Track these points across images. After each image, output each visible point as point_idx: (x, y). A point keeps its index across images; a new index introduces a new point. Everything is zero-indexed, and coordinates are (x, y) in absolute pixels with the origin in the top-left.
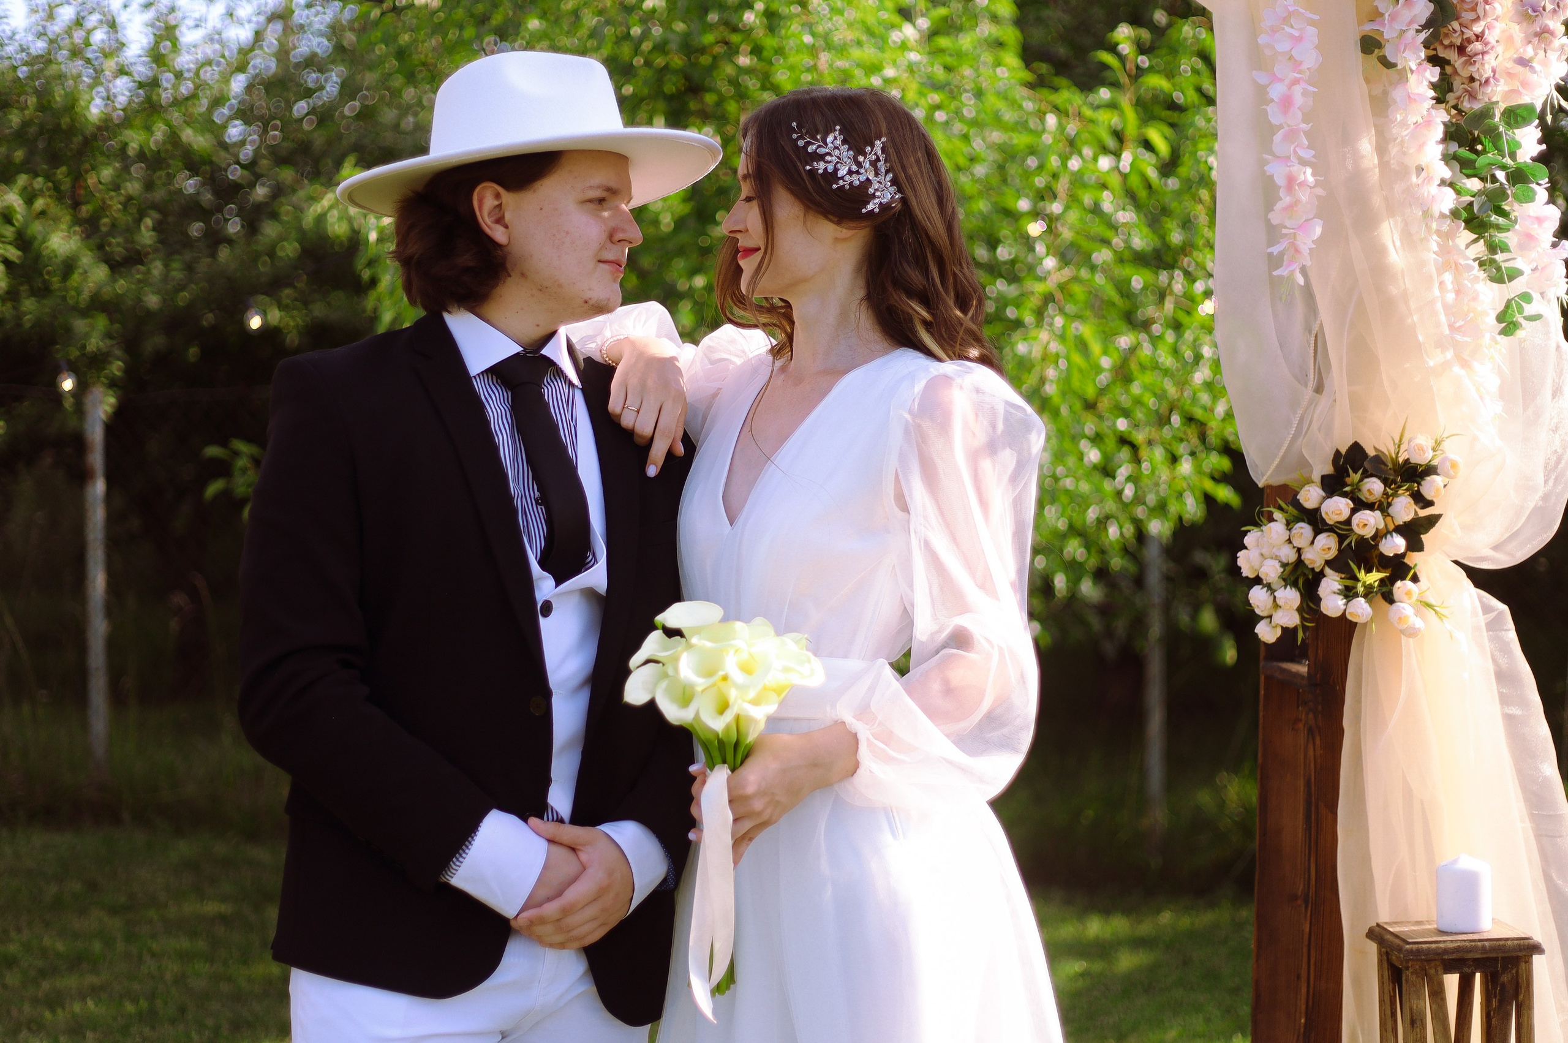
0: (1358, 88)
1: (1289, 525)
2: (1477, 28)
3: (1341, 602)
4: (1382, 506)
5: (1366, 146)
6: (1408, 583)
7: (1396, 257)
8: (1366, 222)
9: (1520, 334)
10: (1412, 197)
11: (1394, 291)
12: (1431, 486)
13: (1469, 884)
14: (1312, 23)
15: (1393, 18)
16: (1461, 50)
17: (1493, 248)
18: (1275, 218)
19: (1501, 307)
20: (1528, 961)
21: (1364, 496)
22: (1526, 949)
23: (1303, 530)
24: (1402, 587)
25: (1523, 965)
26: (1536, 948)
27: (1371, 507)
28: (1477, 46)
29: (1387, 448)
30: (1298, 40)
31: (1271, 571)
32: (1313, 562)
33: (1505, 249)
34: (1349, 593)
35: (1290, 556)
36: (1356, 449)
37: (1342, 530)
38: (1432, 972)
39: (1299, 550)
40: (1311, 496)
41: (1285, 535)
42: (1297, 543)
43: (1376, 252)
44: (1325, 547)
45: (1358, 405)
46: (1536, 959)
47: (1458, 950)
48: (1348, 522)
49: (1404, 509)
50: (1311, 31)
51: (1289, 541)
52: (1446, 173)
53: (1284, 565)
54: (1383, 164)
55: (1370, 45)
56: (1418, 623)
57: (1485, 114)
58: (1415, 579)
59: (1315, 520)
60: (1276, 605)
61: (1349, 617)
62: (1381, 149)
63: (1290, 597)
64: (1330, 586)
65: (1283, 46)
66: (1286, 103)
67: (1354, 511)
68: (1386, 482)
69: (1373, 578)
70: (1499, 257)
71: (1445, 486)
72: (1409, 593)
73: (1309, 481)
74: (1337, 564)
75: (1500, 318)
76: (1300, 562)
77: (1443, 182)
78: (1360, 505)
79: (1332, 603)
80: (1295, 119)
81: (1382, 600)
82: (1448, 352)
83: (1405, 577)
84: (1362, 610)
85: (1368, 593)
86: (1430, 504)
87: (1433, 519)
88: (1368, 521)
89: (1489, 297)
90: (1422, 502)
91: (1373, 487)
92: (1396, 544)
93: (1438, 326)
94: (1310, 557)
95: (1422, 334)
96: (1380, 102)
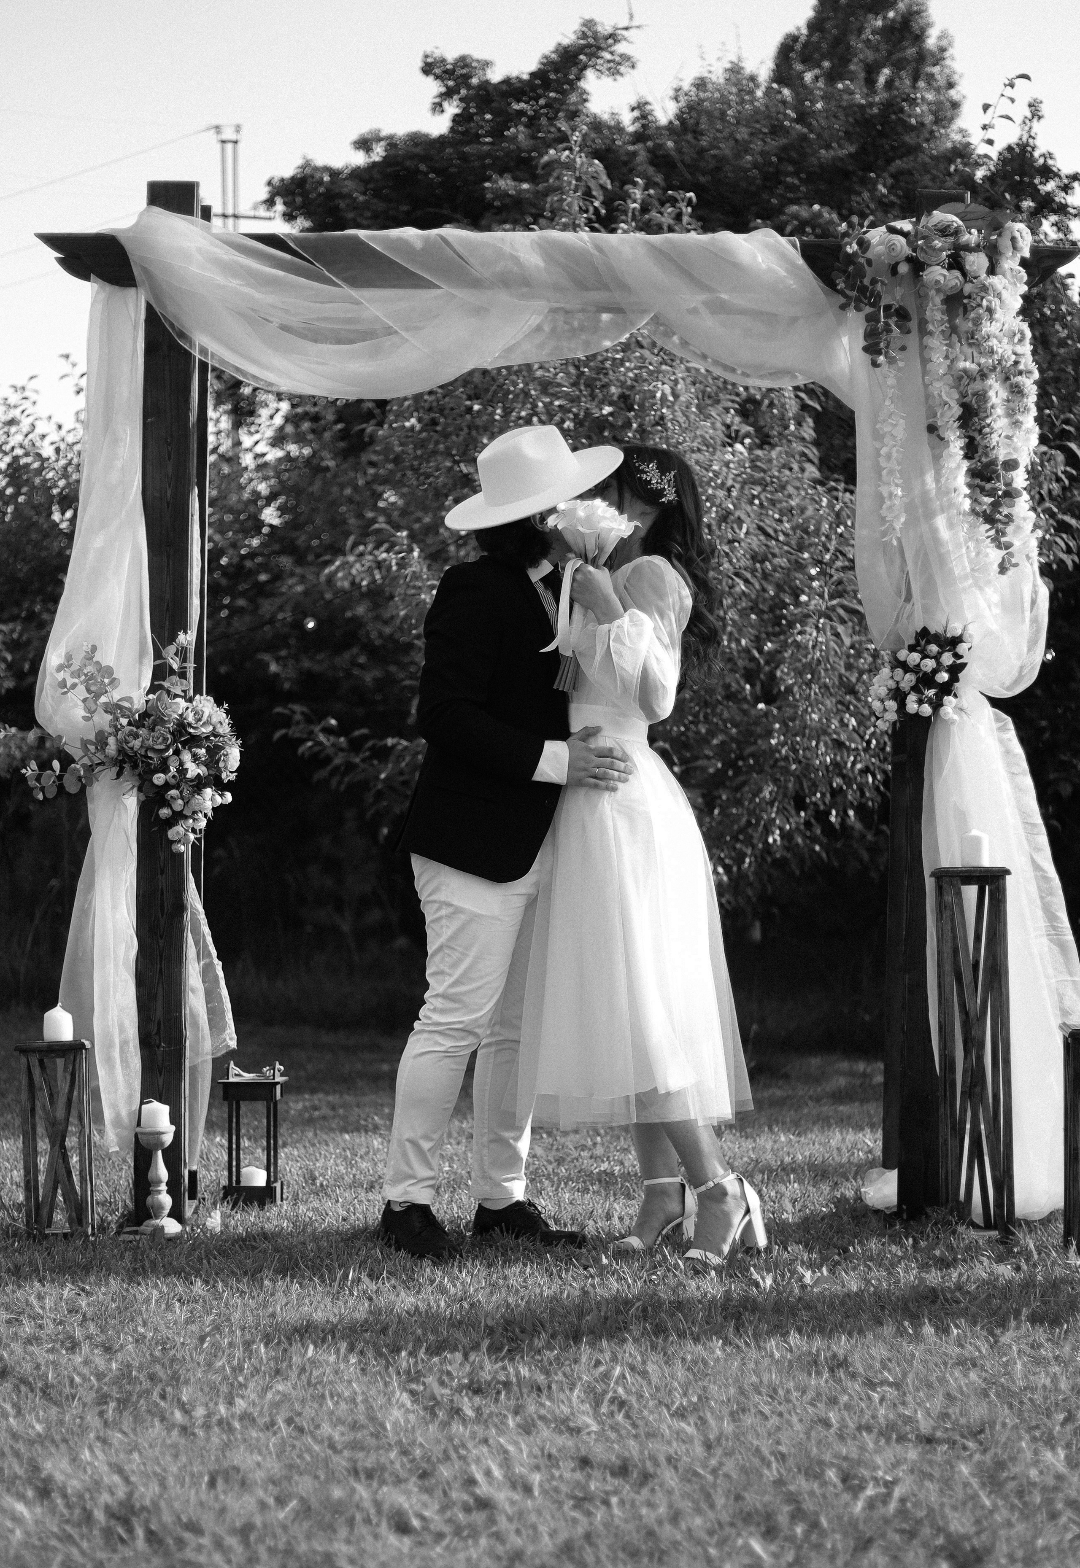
0: (925, 450)
1: (893, 669)
2: (988, 421)
3: (916, 706)
4: (937, 658)
5: (929, 478)
6: (951, 698)
7: (944, 533)
8: (930, 515)
9: (1009, 573)
10: (951, 505)
11: (943, 551)
12: (962, 648)
13: (976, 843)
14: (903, 418)
15: (942, 415)
16: (980, 432)
17: (999, 533)
18: (884, 512)
19: (1000, 561)
20: (1004, 879)
21: (928, 652)
22: (1003, 873)
23: (899, 671)
24: (948, 700)
25: (1001, 881)
26: (1008, 872)
27: (930, 657)
28: (987, 430)
29: (940, 630)
30: (895, 426)
31: (883, 691)
32: (904, 687)
33: (1005, 533)
34: (920, 702)
35: (892, 684)
36: (925, 630)
37: (916, 669)
38: (956, 883)
39: (896, 682)
40: (903, 654)
41: (890, 674)
42: (895, 678)
43: (934, 531)
44: (908, 680)
45: (926, 609)
46: (1009, 877)
48: (918, 665)
49: (947, 659)
50: (902, 421)
51: (892, 677)
52: (968, 491)
53: (889, 690)
54: (938, 489)
55: (932, 429)
56: (955, 717)
57: (993, 462)
58: (955, 696)
59: (904, 666)
60: (885, 710)
61: (920, 714)
62: (937, 480)
63: (892, 705)
64: (912, 699)
65: (887, 429)
66: (889, 456)
67: (922, 660)
68: (939, 646)
69: (931, 693)
70: (1002, 537)
71: (970, 650)
72: (951, 702)
73: (903, 647)
74: (915, 689)
75: (999, 566)
76: (898, 689)
77: (966, 496)
78: (925, 656)
79: (912, 706)
80: (893, 464)
81: (937, 705)
82: (970, 581)
83: (949, 694)
84: (926, 710)
85: (930, 701)
86: (961, 657)
87: (963, 666)
88: (929, 665)
89: (995, 555)
90: (957, 656)
91: (934, 648)
92: (944, 677)
93: (964, 568)
94: (902, 685)
95: (957, 572)
96: (938, 457)
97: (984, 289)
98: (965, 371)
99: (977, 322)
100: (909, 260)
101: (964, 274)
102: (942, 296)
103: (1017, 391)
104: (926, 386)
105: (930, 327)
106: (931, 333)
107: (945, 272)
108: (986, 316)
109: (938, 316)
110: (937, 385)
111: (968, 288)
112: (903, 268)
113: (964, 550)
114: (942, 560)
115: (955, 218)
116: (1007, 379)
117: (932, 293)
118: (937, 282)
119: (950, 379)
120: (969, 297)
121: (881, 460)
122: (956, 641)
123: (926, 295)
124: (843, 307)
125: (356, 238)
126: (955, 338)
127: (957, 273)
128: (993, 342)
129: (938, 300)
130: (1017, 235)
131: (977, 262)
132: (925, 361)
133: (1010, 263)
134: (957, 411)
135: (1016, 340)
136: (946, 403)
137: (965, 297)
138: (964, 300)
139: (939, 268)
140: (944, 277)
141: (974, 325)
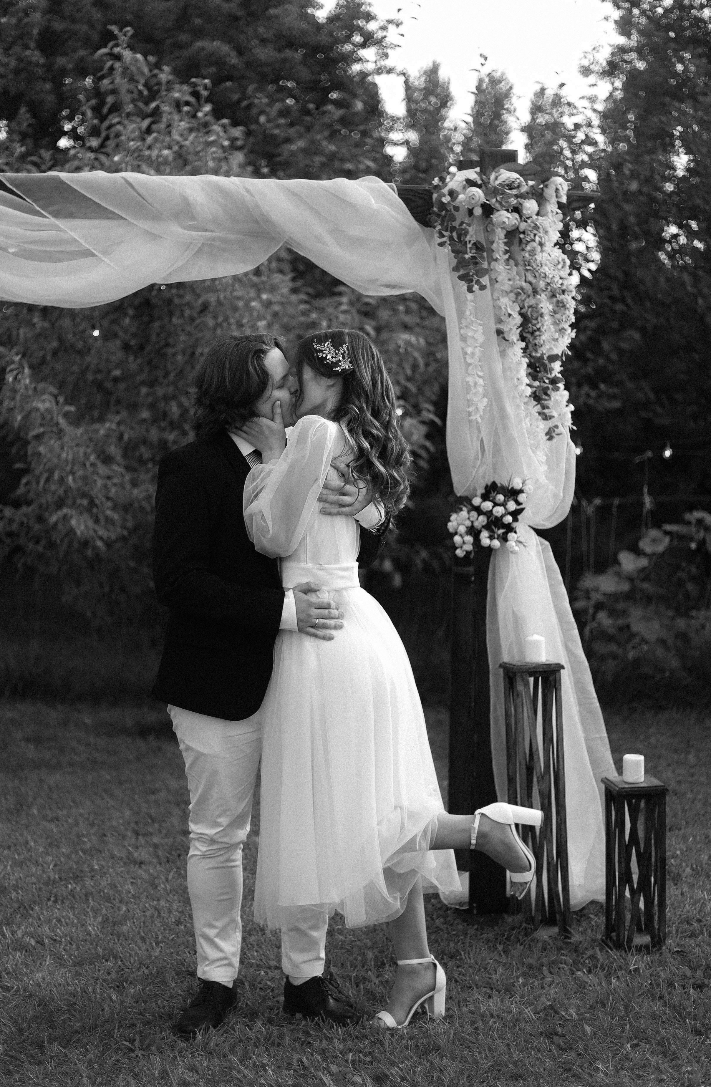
0: (495, 349)
1: (469, 512)
2: (538, 326)
3: (489, 541)
4: (504, 505)
6: (513, 534)
7: (510, 412)
9: (555, 440)
10: (516, 390)
11: (509, 424)
12: (521, 498)
13: (537, 645)
14: (480, 324)
15: (507, 323)
16: (532, 333)
17: (544, 407)
18: (470, 397)
19: (547, 430)
20: (559, 671)
21: (497, 501)
22: (560, 667)
23: (474, 514)
24: (511, 536)
25: (557, 674)
26: (563, 667)
27: (499, 505)
28: (537, 333)
29: (505, 483)
30: (476, 331)
31: (462, 529)
32: (478, 526)
33: (548, 408)
34: (491, 538)
35: (468, 523)
36: (494, 484)
37: (489, 514)
38: (524, 676)
39: (472, 522)
40: (477, 501)
41: (467, 516)
42: (471, 519)
43: (503, 409)
44: (482, 520)
45: (496, 467)
46: (562, 671)
47: (533, 668)
48: (491, 511)
49: (512, 506)
50: (480, 327)
51: (469, 518)
52: (527, 380)
53: (467, 528)
54: (504, 377)
55: (499, 332)
56: (517, 549)
57: (541, 357)
58: (515, 532)
59: (478, 510)
60: (464, 543)
61: (492, 547)
62: (504, 370)
63: (469, 539)
64: (485, 535)
65: (470, 334)
66: (473, 355)
67: (493, 507)
68: (505, 496)
69: (501, 531)
70: (546, 411)
71: (527, 497)
72: (513, 537)
73: (476, 496)
74: (487, 527)
75: (547, 434)
76: (472, 527)
77: (528, 385)
78: (496, 504)
79: (485, 541)
80: (476, 361)
81: (504, 540)
83: (512, 531)
84: (496, 544)
85: (499, 538)
86: (521, 504)
87: (522, 510)
88: (499, 510)
89: (543, 426)
90: (518, 503)
91: (500, 498)
92: (509, 519)
94: (477, 524)
96: (503, 354)
97: (536, 227)
99: (533, 253)
100: (484, 206)
101: (521, 216)
102: (505, 232)
103: (561, 305)
104: (494, 300)
105: (496, 255)
106: (496, 260)
107: (509, 215)
108: (539, 248)
109: (502, 247)
110: (503, 300)
111: (523, 226)
112: (478, 211)
115: (518, 176)
116: (554, 296)
117: (498, 229)
118: (504, 222)
120: (524, 233)
121: (467, 357)
122: (517, 492)
123: (494, 231)
124: (441, 244)
125: (58, 178)
126: (512, 262)
127: (516, 215)
128: (545, 269)
129: (502, 234)
130: (559, 187)
131: (530, 206)
133: (552, 207)
134: (518, 320)
135: (560, 266)
136: (510, 315)
137: (520, 233)
138: (522, 236)
139: (505, 212)
140: (508, 218)
141: (530, 255)
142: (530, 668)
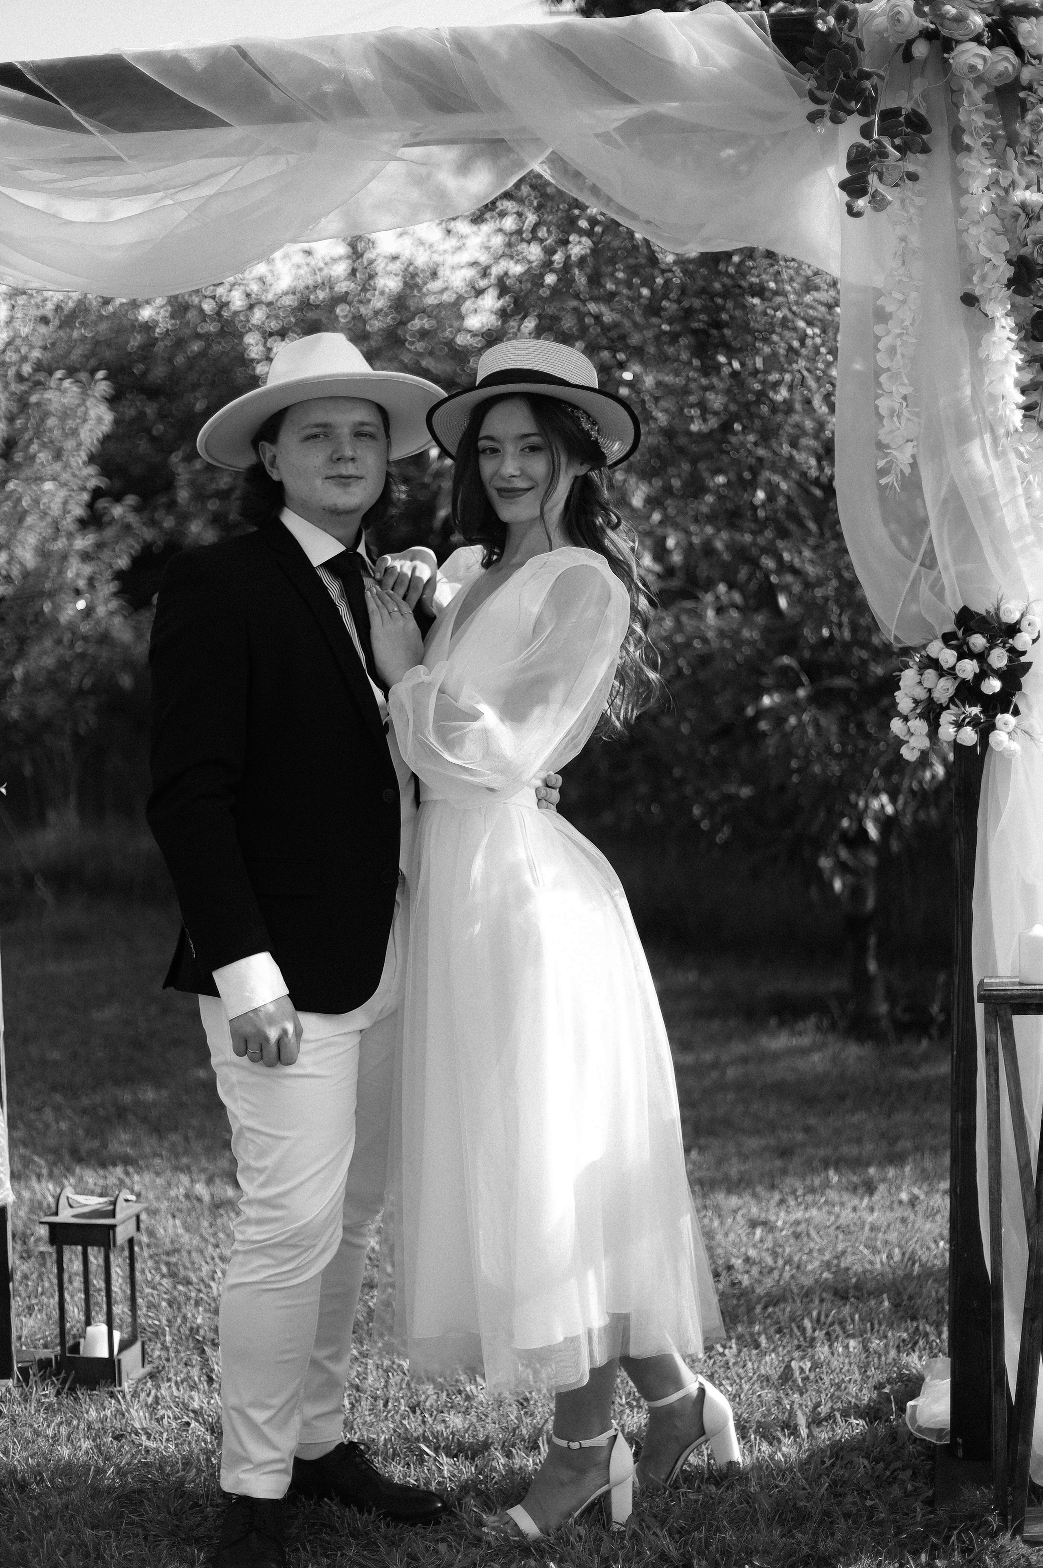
1: (919, 671)
3: (952, 730)
4: (981, 657)
6: (1008, 717)
7: (985, 467)
8: (964, 435)
12: (1022, 641)
15: (982, 278)
21: (969, 648)
23: (930, 674)
24: (1004, 719)
27: (971, 656)
29: (989, 612)
30: (904, 302)
31: (907, 706)
32: (939, 699)
34: (959, 725)
35: (922, 695)
36: (970, 612)
37: (952, 675)
38: (1002, 1012)
39: (928, 690)
40: (935, 648)
41: (917, 678)
42: (926, 684)
43: (968, 462)
44: (944, 689)
45: (962, 578)
47: (1021, 996)
48: (955, 668)
49: (999, 659)
51: (920, 683)
52: (1021, 399)
53: (916, 702)
54: (977, 395)
55: (969, 300)
56: (1014, 746)
58: (1016, 713)
59: (936, 667)
61: (958, 741)
62: (975, 382)
63: (919, 726)
64: (946, 718)
66: (891, 351)
67: (959, 660)
68: (988, 638)
69: (975, 710)
71: (1034, 641)
72: (1008, 723)
73: (935, 637)
74: (952, 703)
76: (930, 699)
77: (1015, 407)
78: (964, 655)
79: (948, 728)
80: (898, 362)
81: (985, 729)
82: (1030, 539)
83: (1005, 711)
84: (969, 737)
85: (974, 722)
86: (1024, 653)
87: (1028, 666)
88: (968, 668)
90: (1015, 653)
91: (978, 641)
92: (993, 685)
93: (1019, 518)
94: (936, 695)
95: (1010, 523)
96: (976, 343)
98: (1023, 206)
100: (929, 35)
101: (1019, 51)
102: (984, 89)
104: (960, 232)
105: (967, 139)
106: (968, 149)
107: (985, 51)
109: (979, 120)
110: (973, 231)
112: (920, 49)
113: (1020, 490)
114: (987, 507)
117: (968, 85)
118: (973, 68)
119: (995, 222)
120: (1030, 88)
121: (878, 358)
122: (1013, 629)
123: (961, 90)
124: (813, 117)
126: (1010, 153)
127: (1006, 52)
129: (978, 95)
132: (961, 191)
134: (1006, 271)
136: (987, 260)
137: (1024, 88)
138: (1022, 95)
139: (973, 45)
140: (984, 58)
141: (1033, 131)
142: (1012, 997)
